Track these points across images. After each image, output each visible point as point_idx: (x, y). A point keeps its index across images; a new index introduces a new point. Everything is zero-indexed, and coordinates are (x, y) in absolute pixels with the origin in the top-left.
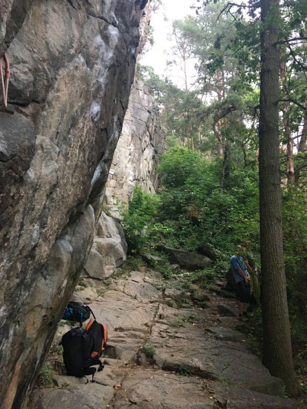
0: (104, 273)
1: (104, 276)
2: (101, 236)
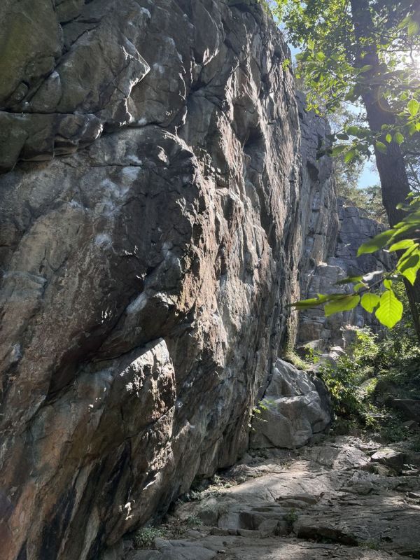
0: (294, 441)
1: (294, 444)
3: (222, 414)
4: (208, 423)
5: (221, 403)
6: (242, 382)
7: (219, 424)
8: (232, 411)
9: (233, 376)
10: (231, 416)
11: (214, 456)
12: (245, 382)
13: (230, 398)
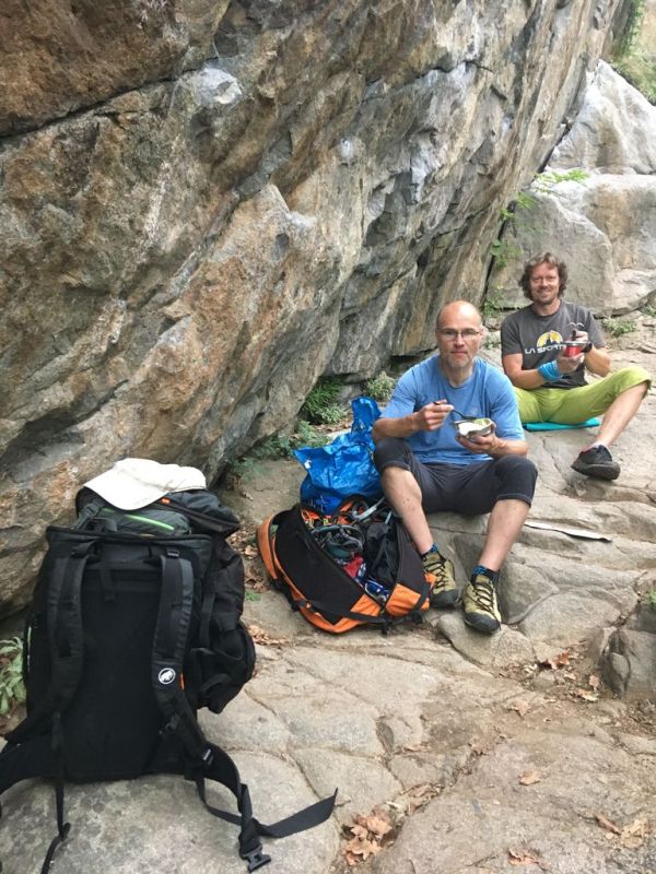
0: (609, 295)
1: (607, 304)
2: (611, 168)
3: (426, 195)
4: (371, 217)
5: (425, 154)
6: (502, 98)
7: (410, 230)
8: (458, 192)
9: (482, 56)
10: (452, 206)
11: (382, 322)
12: (511, 99)
13: (459, 144)
